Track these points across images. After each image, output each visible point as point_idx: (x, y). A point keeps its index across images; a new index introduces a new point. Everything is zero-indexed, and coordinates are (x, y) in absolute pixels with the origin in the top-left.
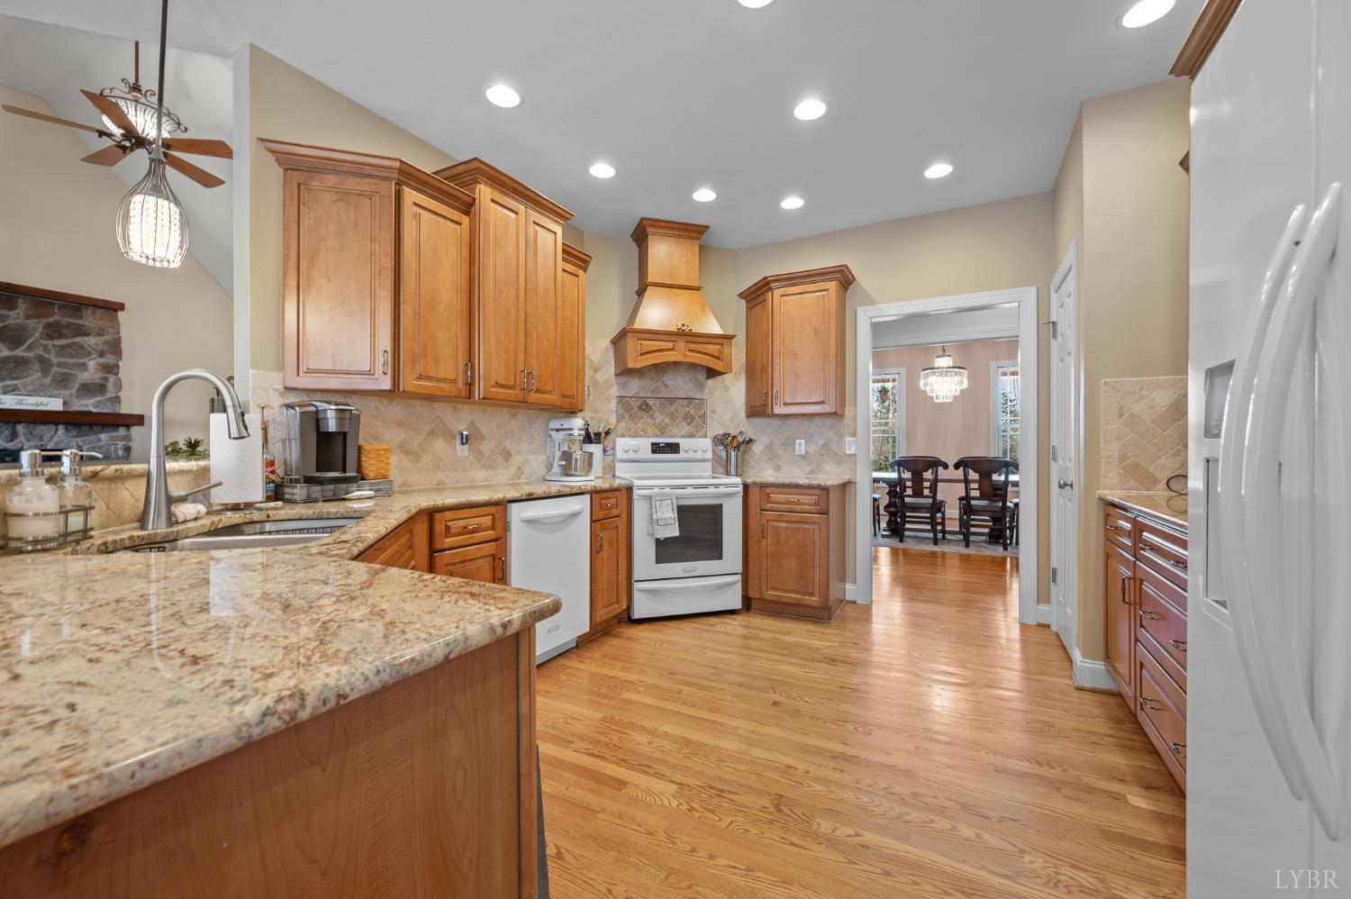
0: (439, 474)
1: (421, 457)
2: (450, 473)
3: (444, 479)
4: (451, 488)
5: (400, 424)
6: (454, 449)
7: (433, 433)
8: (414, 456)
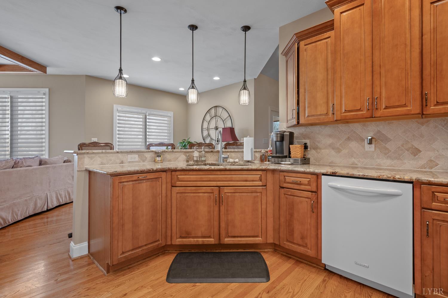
0: (353, 159)
1: (341, 150)
2: (360, 160)
3: (356, 162)
4: (361, 168)
5: (330, 136)
6: (364, 147)
7: (349, 139)
8: (338, 150)
